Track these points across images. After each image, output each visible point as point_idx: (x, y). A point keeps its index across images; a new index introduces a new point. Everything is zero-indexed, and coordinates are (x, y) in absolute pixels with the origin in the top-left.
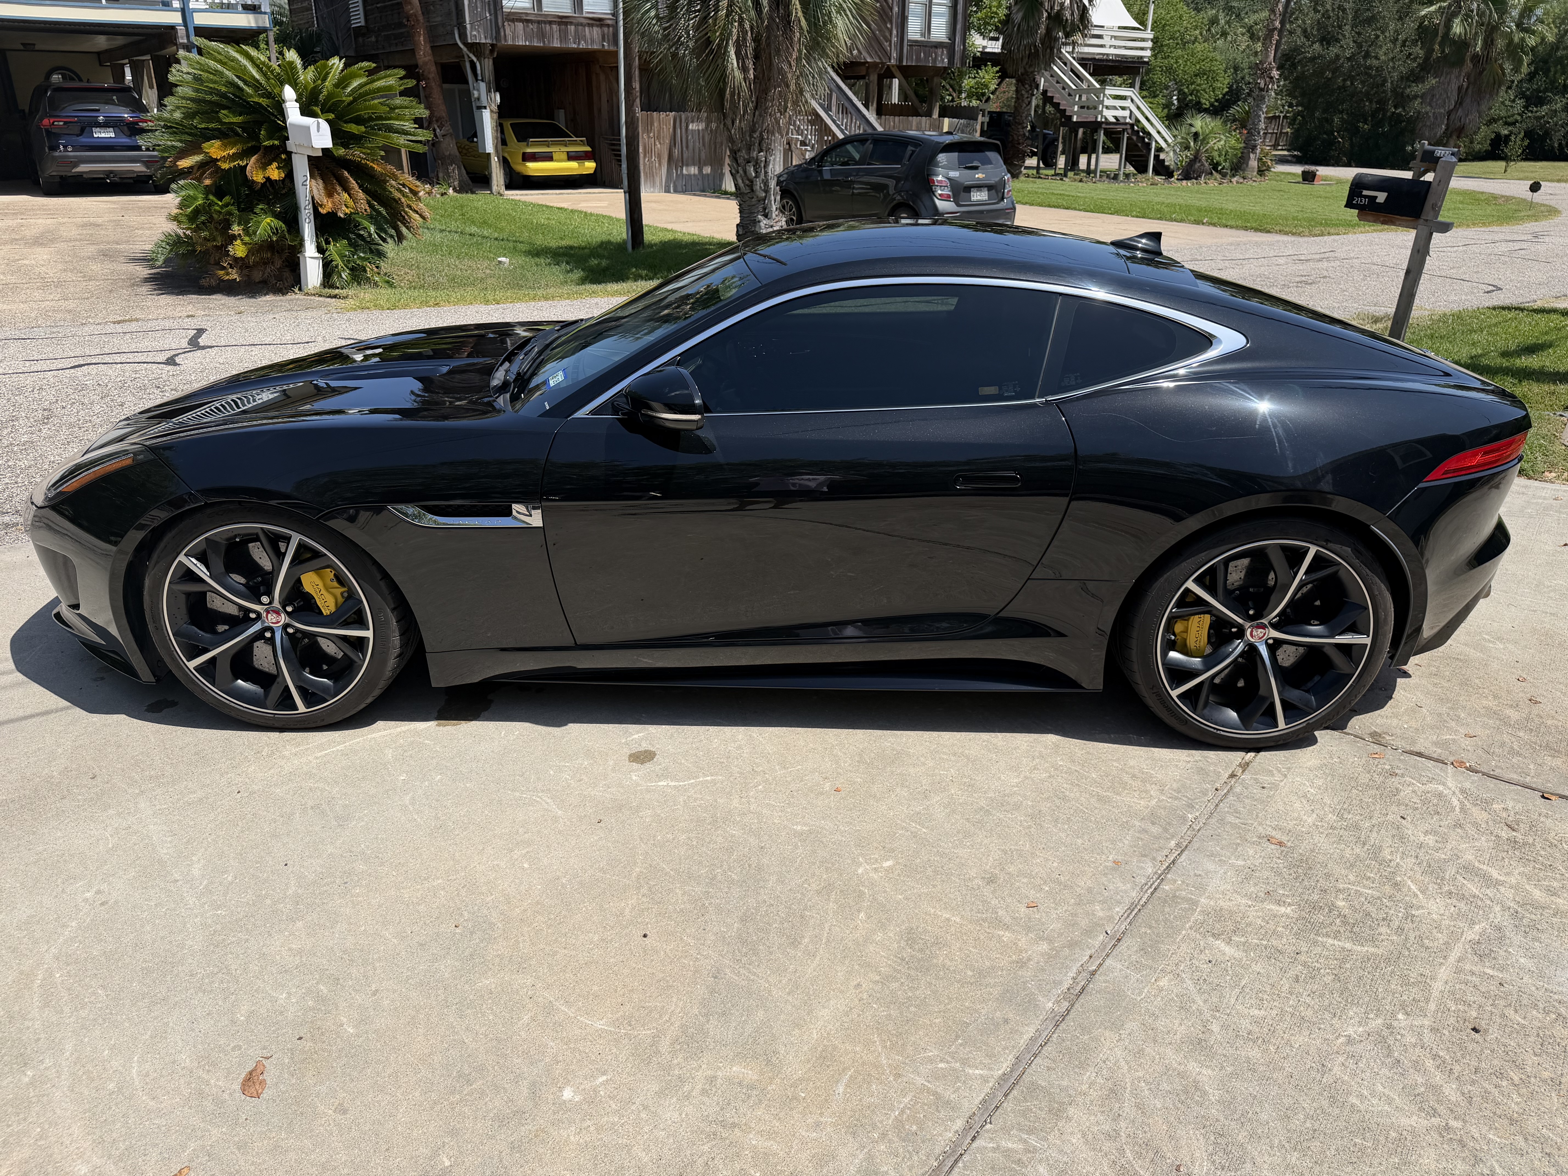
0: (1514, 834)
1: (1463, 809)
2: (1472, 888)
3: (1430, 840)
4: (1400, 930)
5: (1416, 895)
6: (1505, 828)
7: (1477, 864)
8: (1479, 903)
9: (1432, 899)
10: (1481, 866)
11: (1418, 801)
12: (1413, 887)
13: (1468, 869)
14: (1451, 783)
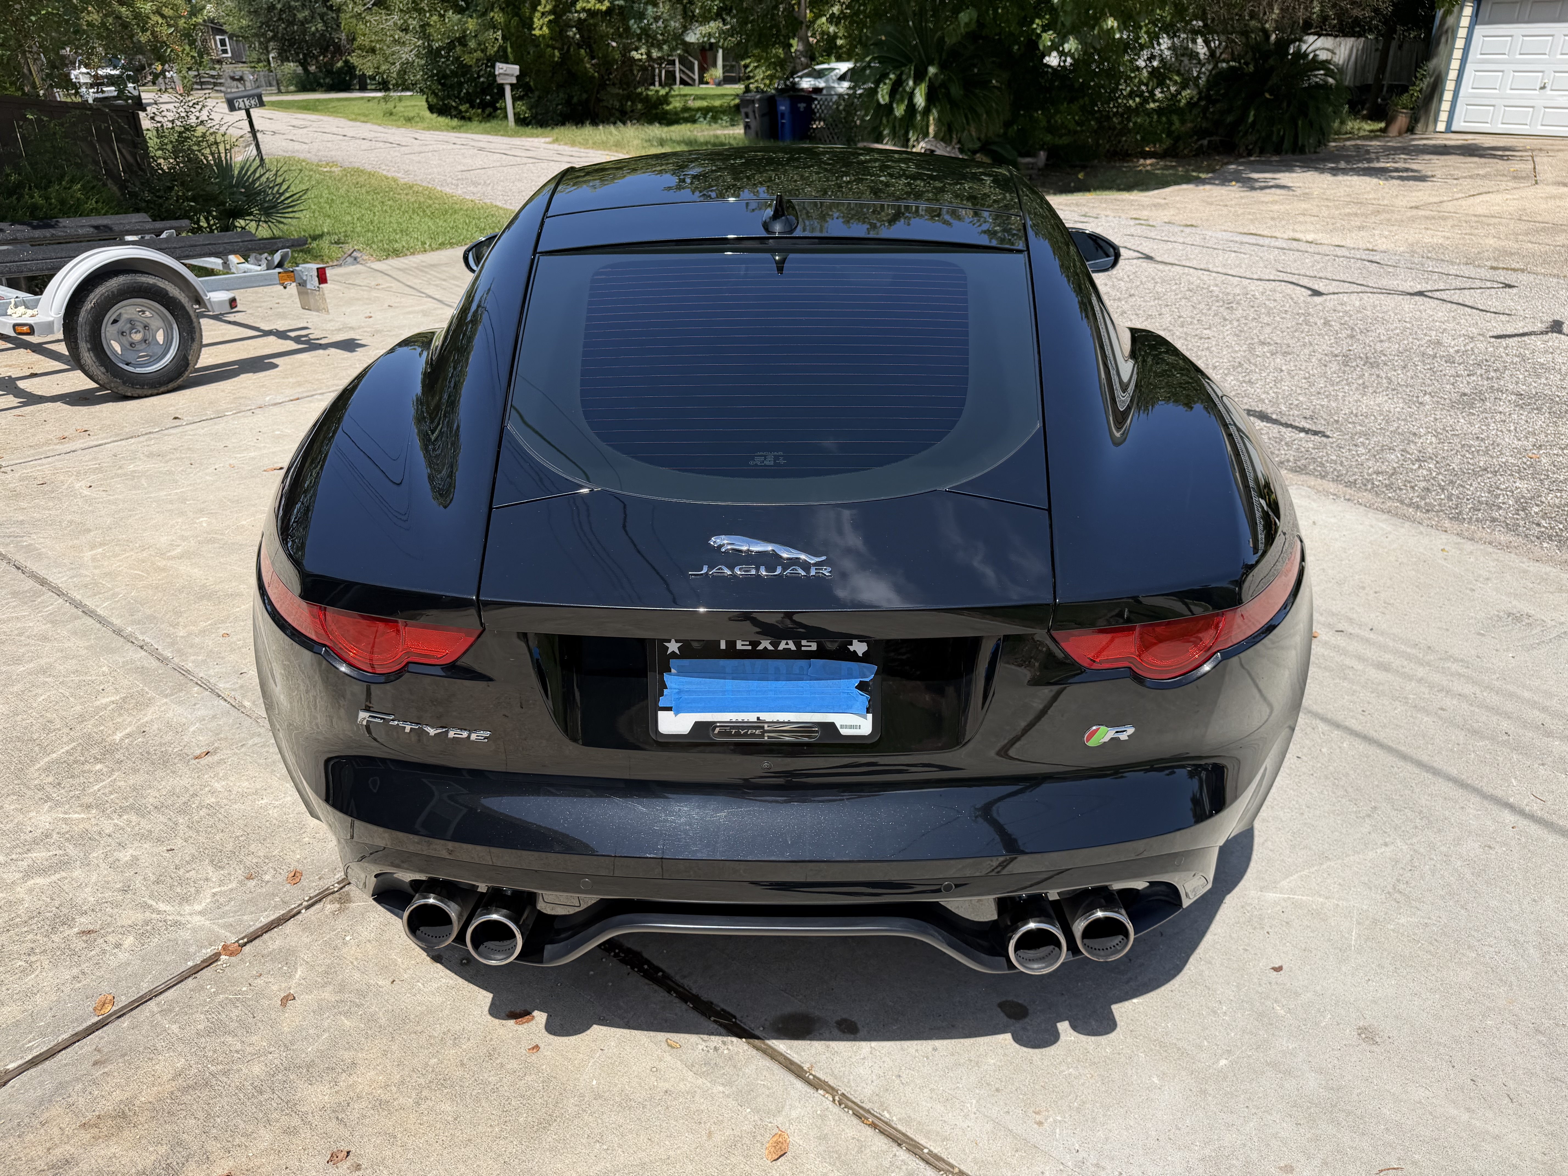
0: (76, 930)
1: (146, 907)
2: (39, 855)
3: (125, 856)
4: (41, 788)
5: (66, 813)
6: (91, 927)
7: (64, 874)
8: (18, 850)
9: (52, 821)
10: (58, 876)
11: (188, 875)
12: (76, 816)
13: (64, 864)
14: (197, 920)
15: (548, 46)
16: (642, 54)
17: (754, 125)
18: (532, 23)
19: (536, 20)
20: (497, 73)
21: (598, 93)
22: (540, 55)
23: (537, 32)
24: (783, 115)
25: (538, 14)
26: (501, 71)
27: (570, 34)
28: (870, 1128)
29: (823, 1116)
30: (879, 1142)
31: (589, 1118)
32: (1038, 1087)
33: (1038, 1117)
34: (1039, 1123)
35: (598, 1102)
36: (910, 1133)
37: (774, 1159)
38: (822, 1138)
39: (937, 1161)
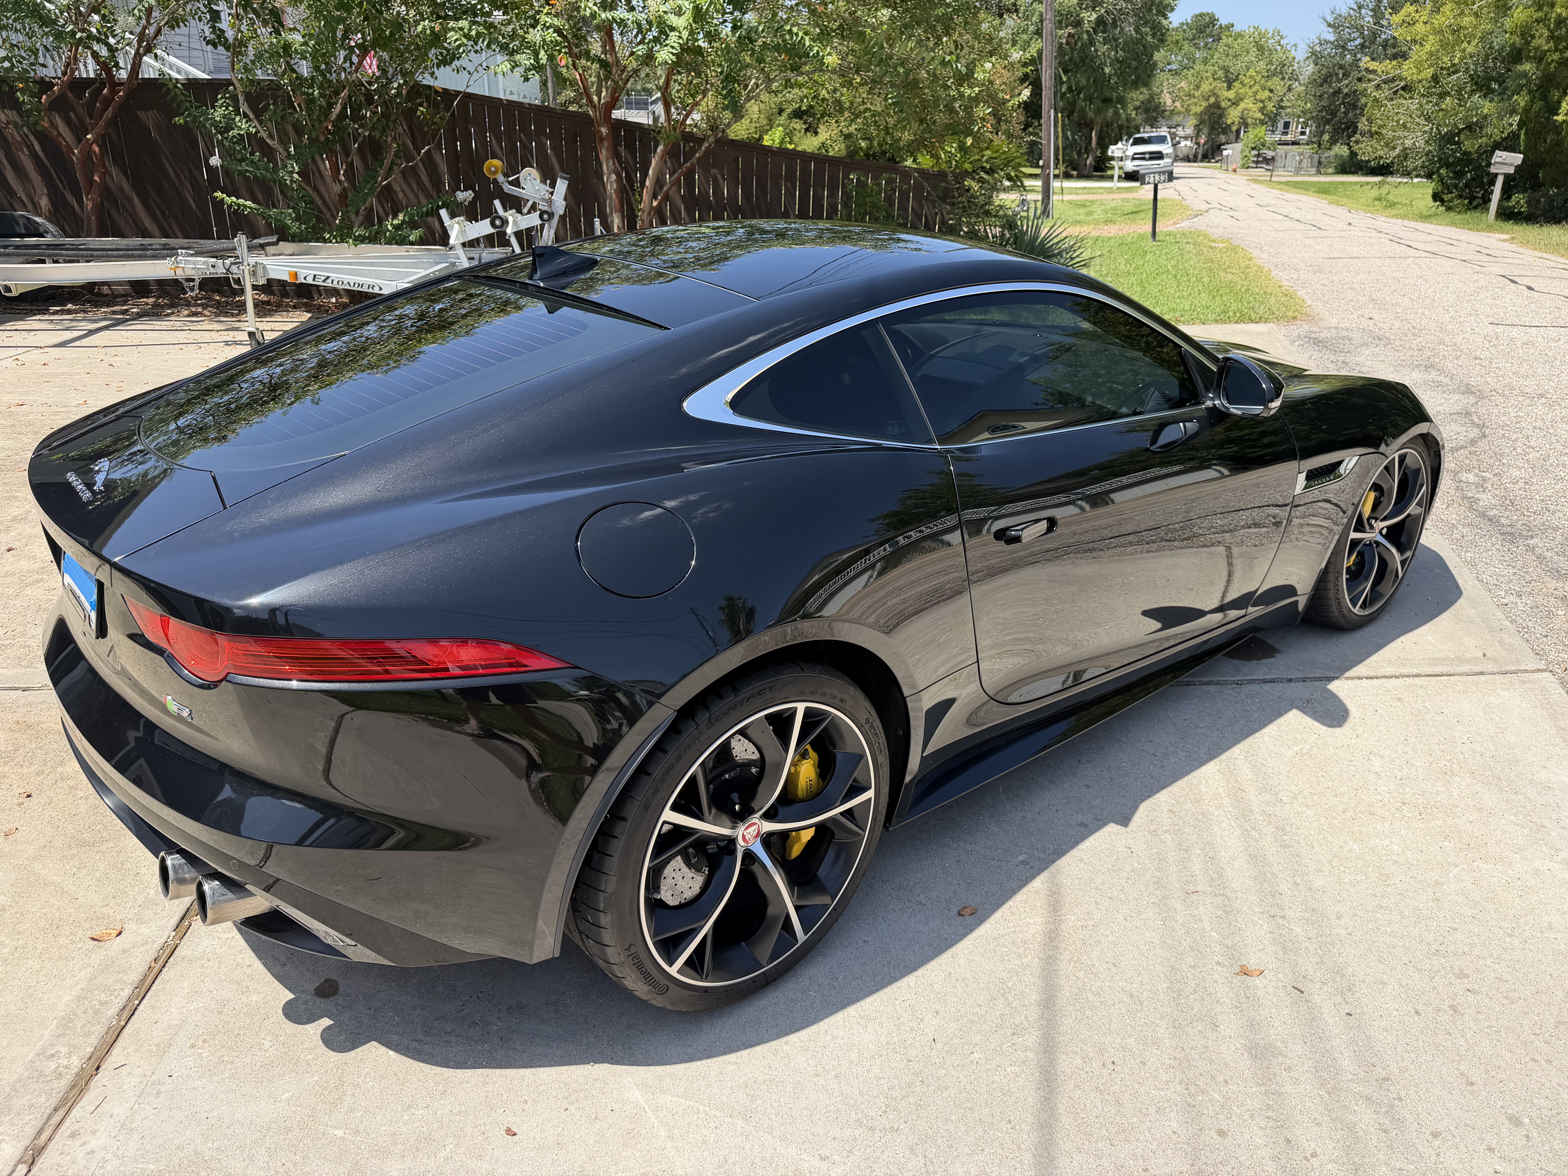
20: (1493, 161)
23: (1559, 118)
26: (1498, 160)
28: (146, 968)
29: (147, 943)
30: (134, 977)
31: (98, 857)
32: (236, 1032)
33: (200, 1043)
34: (193, 1046)
35: (114, 854)
36: (153, 988)
37: (93, 939)
38: (124, 951)
39: (129, 1012)
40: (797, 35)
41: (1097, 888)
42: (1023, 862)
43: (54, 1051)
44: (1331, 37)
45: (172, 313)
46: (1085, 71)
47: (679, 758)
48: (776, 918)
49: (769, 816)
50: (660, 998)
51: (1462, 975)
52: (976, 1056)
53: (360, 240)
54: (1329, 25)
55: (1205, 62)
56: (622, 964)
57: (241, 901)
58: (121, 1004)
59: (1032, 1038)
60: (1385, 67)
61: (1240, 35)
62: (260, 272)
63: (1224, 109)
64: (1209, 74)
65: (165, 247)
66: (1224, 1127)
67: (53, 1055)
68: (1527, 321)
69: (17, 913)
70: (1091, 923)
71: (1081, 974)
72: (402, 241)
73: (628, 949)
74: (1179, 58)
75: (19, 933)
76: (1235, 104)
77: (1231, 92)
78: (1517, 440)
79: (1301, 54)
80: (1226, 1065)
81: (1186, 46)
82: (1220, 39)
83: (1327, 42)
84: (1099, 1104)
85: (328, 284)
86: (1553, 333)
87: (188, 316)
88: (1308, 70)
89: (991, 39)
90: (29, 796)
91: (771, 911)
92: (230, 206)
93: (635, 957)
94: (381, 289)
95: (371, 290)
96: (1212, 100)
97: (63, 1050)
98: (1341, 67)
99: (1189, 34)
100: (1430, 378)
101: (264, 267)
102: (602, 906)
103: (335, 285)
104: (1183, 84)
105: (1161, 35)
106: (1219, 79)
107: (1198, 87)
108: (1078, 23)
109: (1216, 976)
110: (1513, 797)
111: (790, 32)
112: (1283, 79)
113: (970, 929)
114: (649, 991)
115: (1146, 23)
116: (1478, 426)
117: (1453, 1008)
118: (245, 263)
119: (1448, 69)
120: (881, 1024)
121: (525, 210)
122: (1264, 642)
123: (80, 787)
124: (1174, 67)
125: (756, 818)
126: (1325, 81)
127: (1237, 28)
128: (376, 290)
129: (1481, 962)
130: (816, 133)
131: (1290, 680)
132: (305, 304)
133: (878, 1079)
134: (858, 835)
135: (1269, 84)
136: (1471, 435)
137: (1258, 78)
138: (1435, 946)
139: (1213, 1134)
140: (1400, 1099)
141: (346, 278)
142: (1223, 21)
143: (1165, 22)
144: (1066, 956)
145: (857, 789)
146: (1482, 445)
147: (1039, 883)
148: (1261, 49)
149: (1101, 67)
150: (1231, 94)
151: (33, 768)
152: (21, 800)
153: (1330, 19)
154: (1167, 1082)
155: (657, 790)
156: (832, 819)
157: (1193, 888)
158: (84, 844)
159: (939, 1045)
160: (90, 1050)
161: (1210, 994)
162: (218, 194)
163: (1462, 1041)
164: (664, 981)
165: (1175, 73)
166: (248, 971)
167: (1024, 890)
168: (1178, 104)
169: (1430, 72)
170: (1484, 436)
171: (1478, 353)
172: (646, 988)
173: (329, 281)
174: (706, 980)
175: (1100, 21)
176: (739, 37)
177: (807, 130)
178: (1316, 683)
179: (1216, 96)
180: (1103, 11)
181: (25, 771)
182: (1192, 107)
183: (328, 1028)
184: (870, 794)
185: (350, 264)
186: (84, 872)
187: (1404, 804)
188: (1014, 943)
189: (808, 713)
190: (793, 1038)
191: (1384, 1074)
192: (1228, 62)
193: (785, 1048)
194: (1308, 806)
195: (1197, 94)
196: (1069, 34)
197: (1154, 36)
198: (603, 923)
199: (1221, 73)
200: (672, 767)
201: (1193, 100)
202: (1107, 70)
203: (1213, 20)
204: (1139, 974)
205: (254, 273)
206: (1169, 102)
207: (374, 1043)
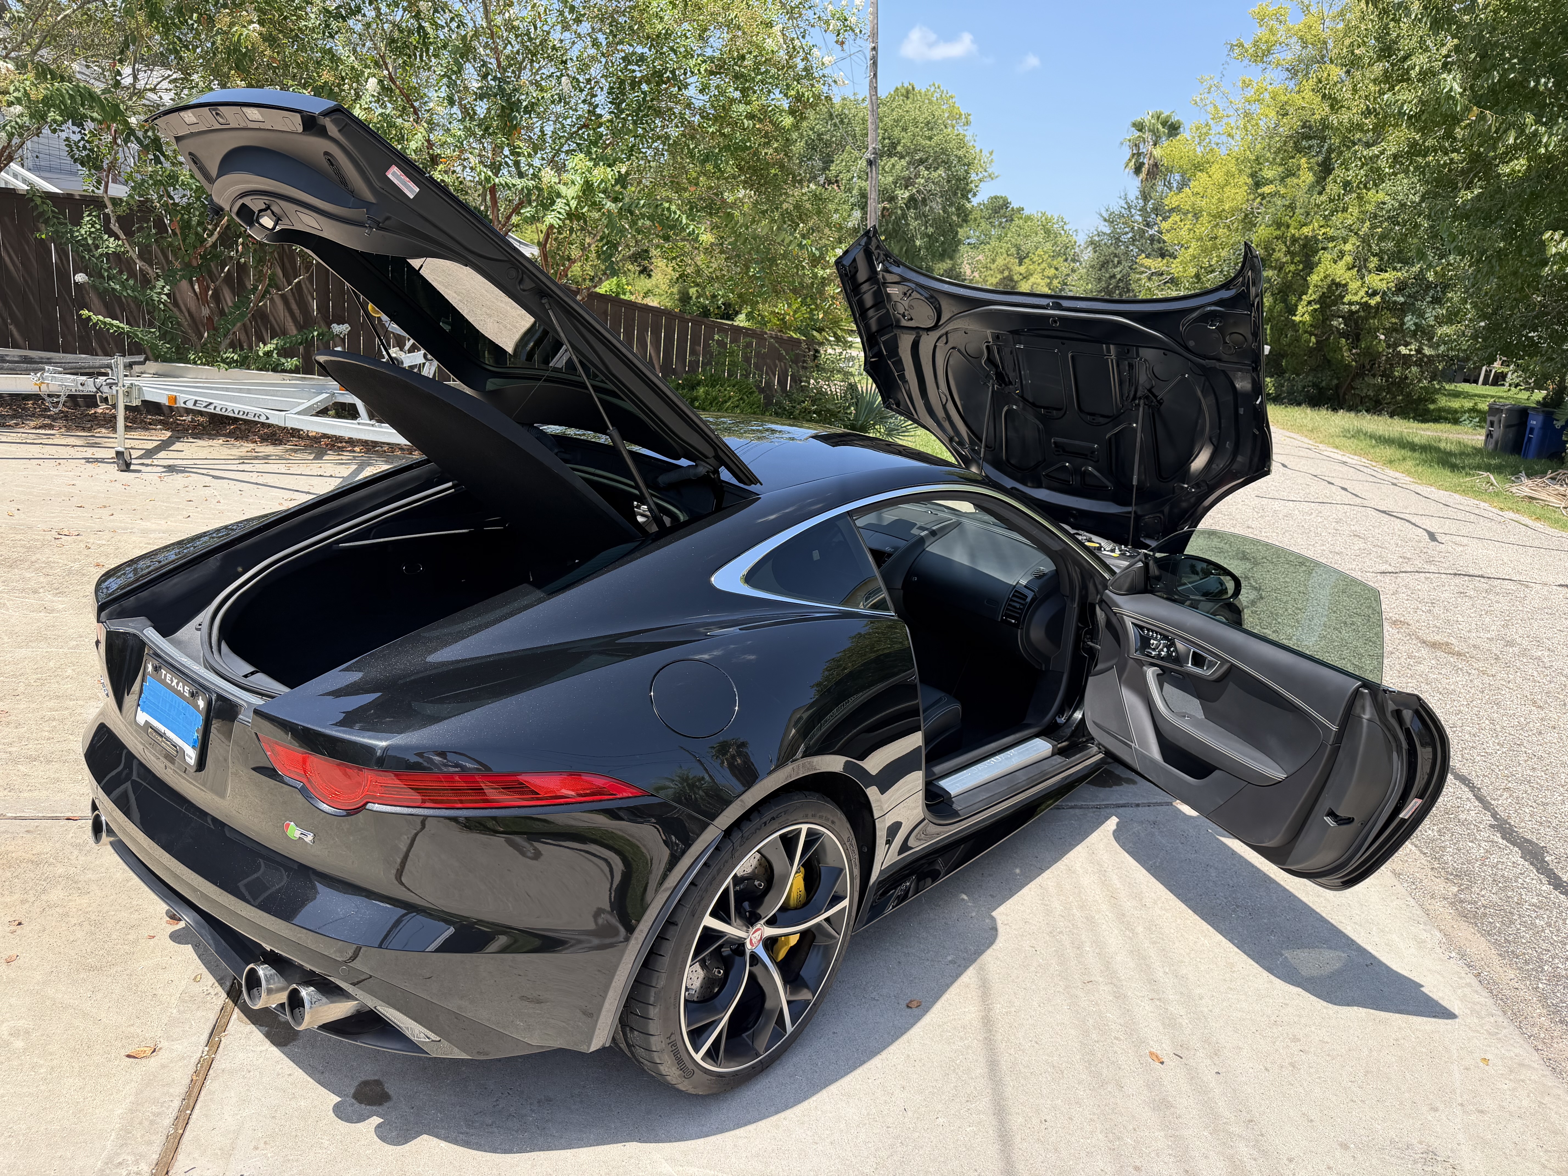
15: (1306, 332)
16: (1411, 350)
17: (1498, 432)
18: (1296, 310)
19: (1300, 307)
21: (1352, 380)
22: (1297, 339)
23: (1297, 319)
24: (1532, 430)
25: (1304, 303)
27: (1335, 323)
28: (189, 1081)
29: (183, 1058)
30: (180, 1089)
31: (109, 980)
32: (294, 1134)
33: (262, 1145)
34: (256, 1148)
35: (125, 977)
36: (200, 1099)
37: (129, 1056)
38: (163, 1066)
39: (183, 1120)
40: (675, 213)
41: (1013, 981)
42: (953, 962)
43: (120, 1160)
44: (1108, 230)
45: (17, 424)
46: (899, 242)
47: (719, 871)
48: (772, 1011)
49: (771, 922)
50: (686, 1082)
51: (1295, 1039)
52: (941, 1121)
53: (230, 363)
54: (1105, 220)
55: (1000, 239)
56: (662, 1051)
57: (332, 1005)
58: (174, 1114)
59: (984, 1103)
60: (1155, 264)
61: (1029, 218)
62: (135, 393)
63: (1016, 282)
64: (1003, 250)
65: (27, 360)
66: (1138, 1164)
67: (120, 1164)
68: (1284, 495)
69: (43, 1035)
70: (1013, 1009)
71: (1012, 1051)
72: (276, 368)
73: (669, 1038)
74: (977, 234)
75: (51, 1054)
76: (1026, 278)
77: (1023, 267)
78: (1287, 602)
79: (1081, 239)
80: (1133, 1117)
81: (983, 224)
82: (1012, 220)
83: (1105, 234)
84: (1042, 1152)
85: (211, 409)
86: (1306, 507)
87: (35, 428)
88: (1088, 256)
89: (842, 228)
90: (20, 924)
91: (768, 1004)
92: (96, 324)
93: (673, 1044)
94: (267, 418)
95: (256, 419)
96: (1006, 273)
97: (129, 1158)
98: (1116, 256)
99: (986, 213)
100: (1213, 544)
101: (140, 389)
102: (652, 1000)
103: (218, 411)
104: (980, 257)
105: (965, 216)
106: (1012, 255)
107: (994, 261)
108: (892, 199)
109: (1116, 1048)
110: (1316, 899)
111: (669, 209)
112: (1066, 260)
113: (918, 1018)
114: (679, 1076)
115: (951, 205)
116: (1255, 588)
117: (1292, 1065)
118: (120, 384)
119: (1205, 269)
120: (860, 1099)
121: (407, 347)
122: (1112, 773)
123: (71, 914)
124: (973, 241)
125: (759, 925)
126: (1103, 266)
127: (1026, 212)
128: (263, 419)
129: (1308, 1029)
130: (650, 276)
131: (1138, 805)
132: (160, 422)
133: (866, 1143)
134: (835, 938)
135: (1055, 263)
136: (1252, 597)
137: (1046, 257)
138: (1273, 1018)
139: (1131, 1169)
140: (1262, 1135)
141: (231, 405)
142: (1015, 205)
143: (968, 206)
144: (999, 1037)
145: (837, 899)
146: (1260, 605)
147: (969, 976)
148: (1047, 232)
149: (912, 239)
150: (1022, 269)
151: (16, 896)
152: (13, 928)
153: (1106, 215)
154: (1091, 1132)
155: (702, 899)
156: (818, 925)
157: (1087, 979)
158: (92, 968)
159: (910, 1114)
160: (155, 1157)
161: (1113, 1063)
162: (85, 313)
163: (1301, 1090)
164: (691, 1066)
165: (974, 247)
166: (290, 1079)
167: (956, 985)
168: (976, 274)
169: (1192, 271)
170: (1262, 598)
171: (1250, 523)
172: (678, 1072)
173: (212, 407)
174: (719, 1066)
175: (912, 198)
176: (621, 209)
177: (641, 272)
178: (1159, 808)
179: (1010, 270)
180: (914, 190)
181: (8, 899)
182: (989, 278)
183: (379, 1126)
184: (845, 903)
185: (227, 390)
186: (99, 995)
187: (1238, 906)
188: (955, 1028)
189: (810, 833)
190: (789, 1113)
191: (1249, 1117)
192: (1020, 241)
193: (785, 1123)
194: (1166, 910)
195: (993, 266)
196: (884, 208)
197: (958, 216)
198: (651, 1015)
199: (1013, 250)
200: (714, 878)
201: (989, 272)
202: (918, 243)
203: (1006, 204)
204: (1057, 1049)
205: (128, 394)
206: (968, 272)
207: (425, 1136)
